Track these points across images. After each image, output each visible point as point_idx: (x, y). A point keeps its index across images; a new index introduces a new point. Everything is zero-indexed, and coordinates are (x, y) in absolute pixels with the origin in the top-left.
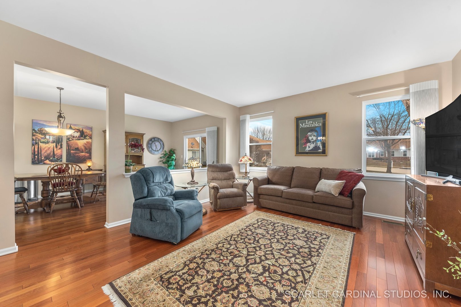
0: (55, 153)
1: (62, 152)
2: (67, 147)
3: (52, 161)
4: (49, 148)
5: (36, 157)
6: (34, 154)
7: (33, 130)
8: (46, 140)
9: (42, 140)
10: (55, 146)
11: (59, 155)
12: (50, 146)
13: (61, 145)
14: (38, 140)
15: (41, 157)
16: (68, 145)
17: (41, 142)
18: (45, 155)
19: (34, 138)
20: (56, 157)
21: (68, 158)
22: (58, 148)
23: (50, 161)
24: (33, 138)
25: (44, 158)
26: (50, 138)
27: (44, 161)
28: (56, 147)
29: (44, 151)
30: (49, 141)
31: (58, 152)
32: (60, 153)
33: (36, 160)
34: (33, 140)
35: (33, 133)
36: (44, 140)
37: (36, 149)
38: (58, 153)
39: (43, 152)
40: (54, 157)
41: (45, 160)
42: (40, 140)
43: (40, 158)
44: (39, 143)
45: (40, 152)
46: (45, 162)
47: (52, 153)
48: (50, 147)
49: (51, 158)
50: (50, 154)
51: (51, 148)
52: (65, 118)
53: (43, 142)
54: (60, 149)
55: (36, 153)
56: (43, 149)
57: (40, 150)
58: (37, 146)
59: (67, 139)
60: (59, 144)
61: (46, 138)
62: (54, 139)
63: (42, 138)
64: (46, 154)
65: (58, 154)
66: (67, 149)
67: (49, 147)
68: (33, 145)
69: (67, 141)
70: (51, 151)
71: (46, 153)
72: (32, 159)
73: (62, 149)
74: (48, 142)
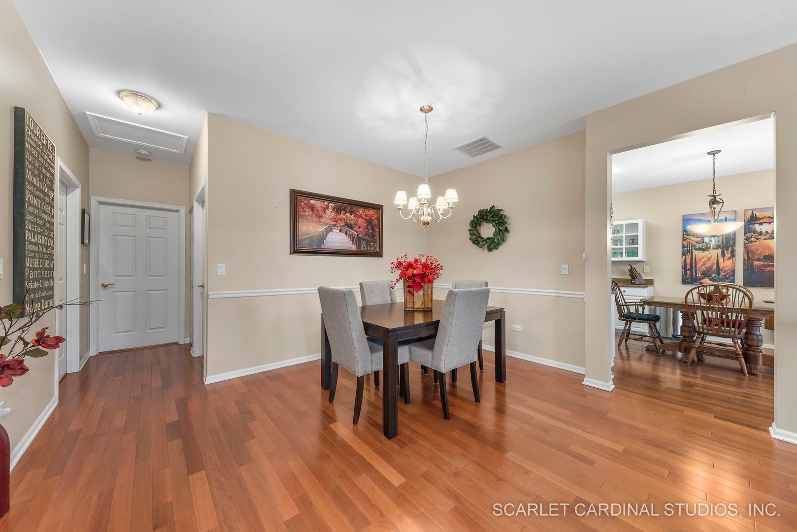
0: (721, 266)
1: (734, 263)
2: (746, 255)
3: (713, 280)
4: (710, 258)
5: (688, 272)
6: (685, 268)
7: (683, 232)
8: (704, 244)
9: (698, 246)
10: (720, 253)
11: (728, 270)
12: (712, 254)
13: (733, 252)
14: (691, 245)
15: (696, 274)
16: (747, 251)
17: (696, 249)
18: (702, 270)
19: (685, 243)
20: (722, 274)
21: (746, 275)
22: (726, 258)
23: (711, 280)
24: (683, 244)
25: (701, 274)
26: (710, 241)
27: (700, 280)
28: (723, 255)
29: (701, 263)
30: (710, 246)
31: (726, 264)
32: (731, 266)
33: (688, 278)
34: (684, 246)
35: (683, 236)
36: (701, 246)
37: (688, 261)
38: (727, 266)
39: (698, 266)
40: (719, 274)
41: (703, 279)
42: (695, 246)
43: (694, 274)
44: (693, 250)
45: (694, 265)
46: (703, 281)
47: (715, 266)
48: (712, 256)
49: (713, 276)
50: (711, 268)
51: (712, 258)
53: (700, 249)
54: (729, 258)
55: (688, 267)
56: (700, 260)
57: (694, 262)
58: (690, 256)
59: (745, 239)
60: (727, 250)
61: (703, 242)
62: (719, 241)
63: (697, 242)
64: (704, 268)
65: (726, 269)
66: (746, 259)
67: (709, 256)
68: (684, 254)
69: (745, 244)
70: (713, 264)
71: (704, 267)
72: (683, 276)
73: (734, 258)
74: (707, 248)
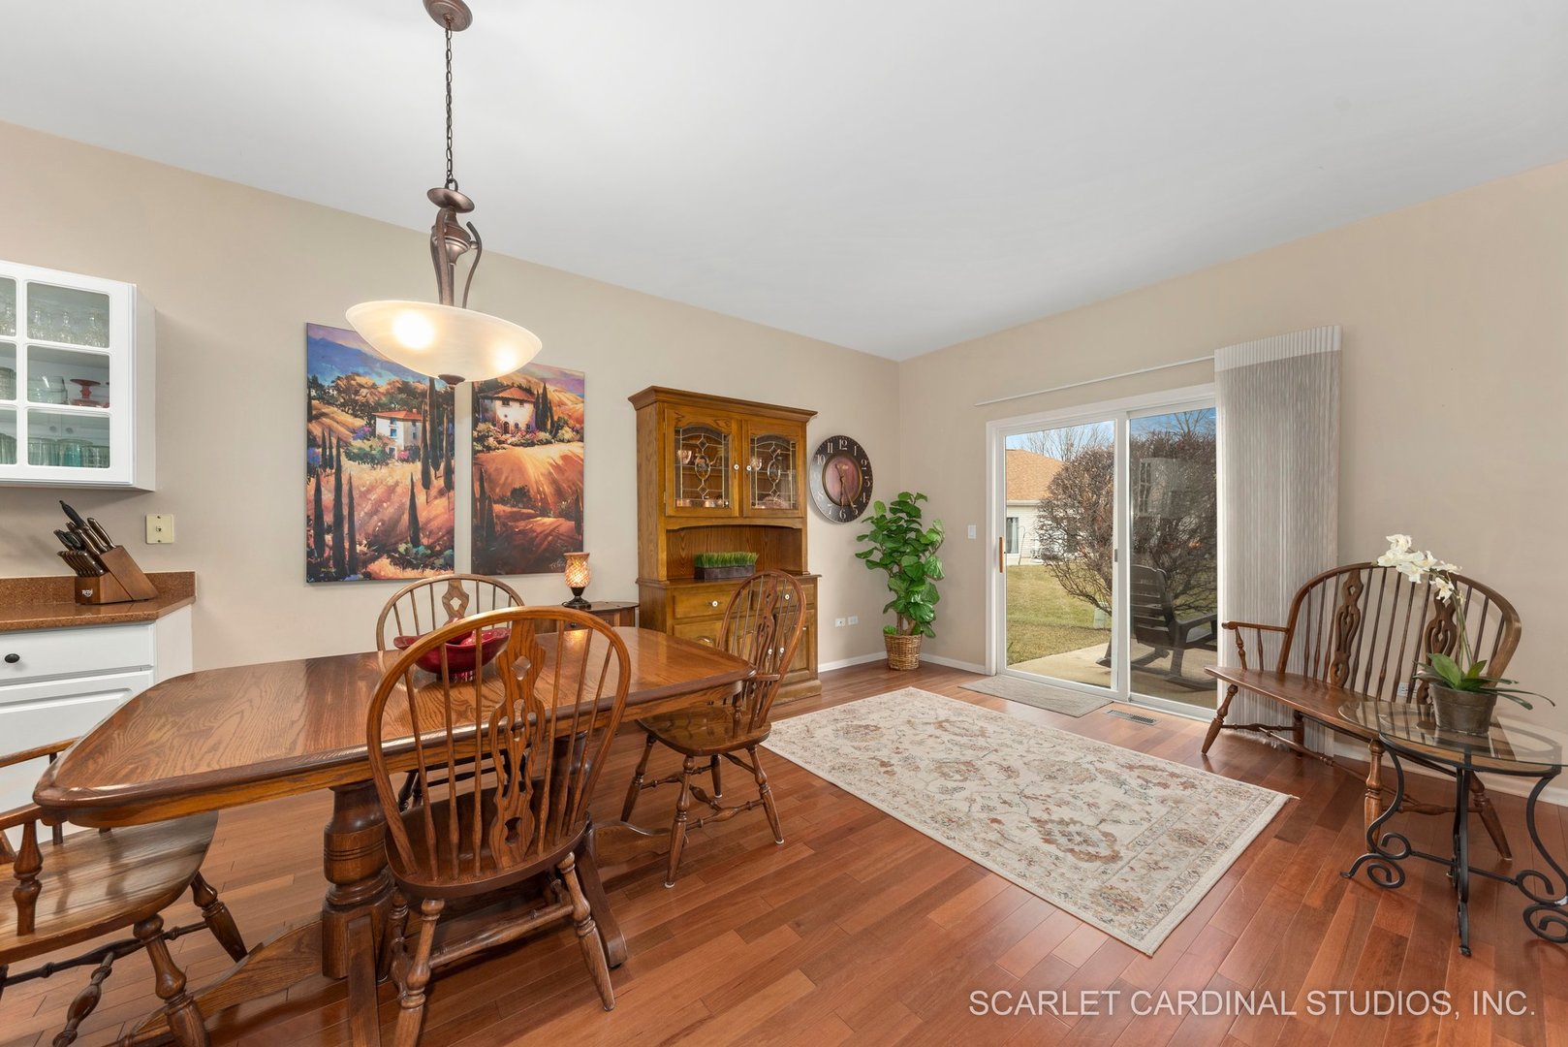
0: (423, 515)
1: (451, 509)
2: (477, 485)
3: (403, 562)
4: (391, 490)
5: (328, 538)
6: (315, 521)
7: (309, 388)
8: (374, 442)
9: (357, 444)
10: (418, 477)
11: (440, 529)
12: (397, 477)
13: (449, 472)
14: (334, 441)
15: (353, 543)
16: (481, 475)
17: (351, 457)
18: (370, 530)
19: (317, 431)
20: (425, 541)
21: (479, 544)
22: (434, 492)
23: (395, 562)
24: (309, 433)
25: (369, 545)
26: (393, 431)
27: (366, 563)
28: (427, 483)
29: (368, 507)
30: (392, 450)
31: (432, 510)
32: (446, 516)
33: (328, 559)
34: (311, 441)
35: (310, 407)
36: (365, 445)
37: (328, 497)
38: (435, 517)
39: (360, 515)
40: (416, 542)
41: (374, 559)
42: (347, 444)
43: (347, 545)
44: (343, 459)
45: (345, 512)
46: (374, 567)
47: (406, 517)
48: (397, 484)
49: (402, 548)
50: (396, 522)
51: (399, 490)
52: (478, 243)
53: (362, 457)
54: (441, 493)
55: (328, 518)
56: (364, 495)
57: (345, 500)
58: (332, 479)
59: (474, 439)
60: (437, 468)
61: (373, 433)
62: (415, 435)
63: (353, 431)
64: (375, 524)
65: (434, 525)
66: (478, 496)
67: (391, 482)
68: (311, 471)
69: (475, 452)
70: (402, 505)
71: (375, 518)
72: (310, 554)
73: (451, 493)
74: (381, 458)
